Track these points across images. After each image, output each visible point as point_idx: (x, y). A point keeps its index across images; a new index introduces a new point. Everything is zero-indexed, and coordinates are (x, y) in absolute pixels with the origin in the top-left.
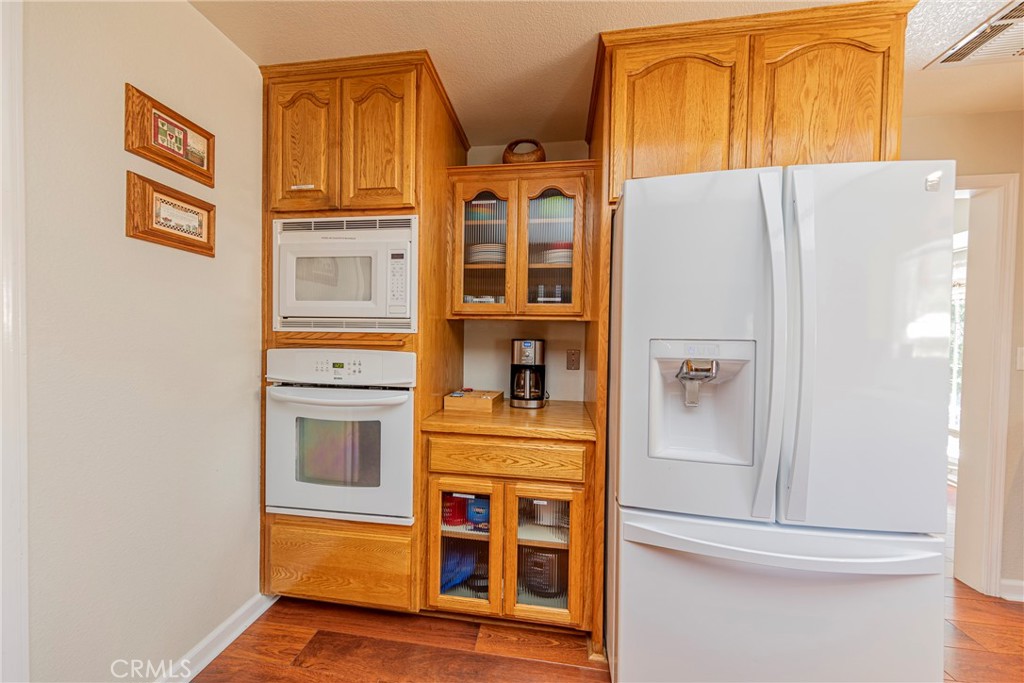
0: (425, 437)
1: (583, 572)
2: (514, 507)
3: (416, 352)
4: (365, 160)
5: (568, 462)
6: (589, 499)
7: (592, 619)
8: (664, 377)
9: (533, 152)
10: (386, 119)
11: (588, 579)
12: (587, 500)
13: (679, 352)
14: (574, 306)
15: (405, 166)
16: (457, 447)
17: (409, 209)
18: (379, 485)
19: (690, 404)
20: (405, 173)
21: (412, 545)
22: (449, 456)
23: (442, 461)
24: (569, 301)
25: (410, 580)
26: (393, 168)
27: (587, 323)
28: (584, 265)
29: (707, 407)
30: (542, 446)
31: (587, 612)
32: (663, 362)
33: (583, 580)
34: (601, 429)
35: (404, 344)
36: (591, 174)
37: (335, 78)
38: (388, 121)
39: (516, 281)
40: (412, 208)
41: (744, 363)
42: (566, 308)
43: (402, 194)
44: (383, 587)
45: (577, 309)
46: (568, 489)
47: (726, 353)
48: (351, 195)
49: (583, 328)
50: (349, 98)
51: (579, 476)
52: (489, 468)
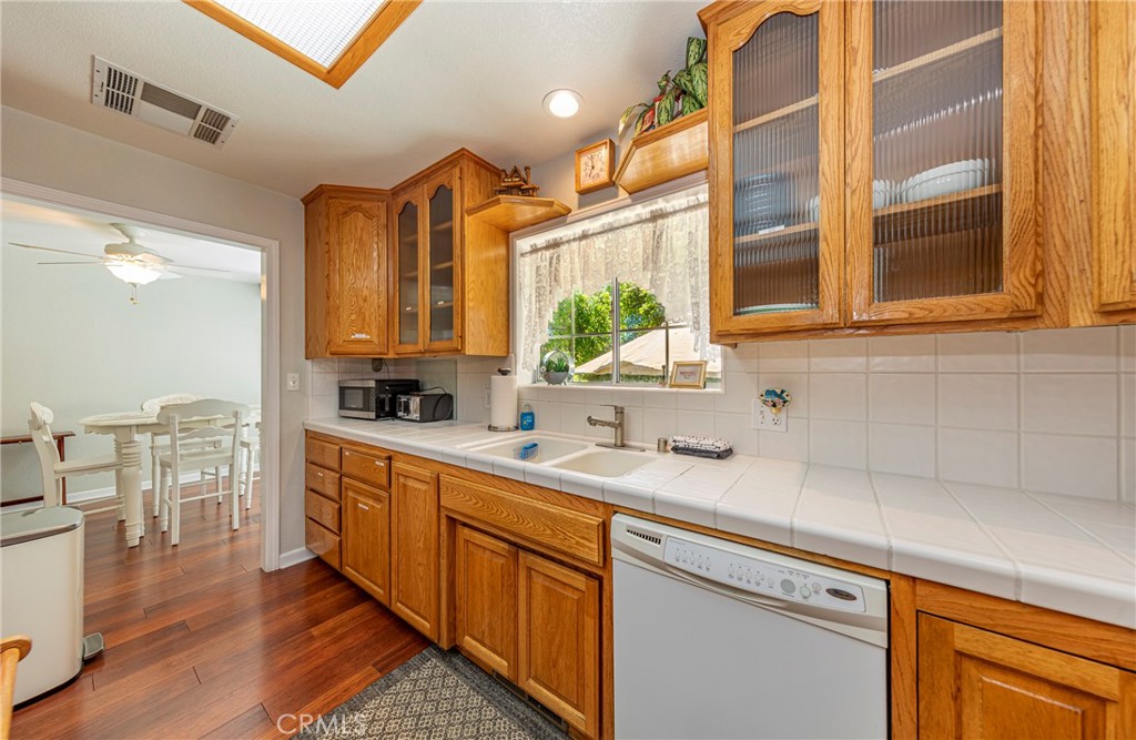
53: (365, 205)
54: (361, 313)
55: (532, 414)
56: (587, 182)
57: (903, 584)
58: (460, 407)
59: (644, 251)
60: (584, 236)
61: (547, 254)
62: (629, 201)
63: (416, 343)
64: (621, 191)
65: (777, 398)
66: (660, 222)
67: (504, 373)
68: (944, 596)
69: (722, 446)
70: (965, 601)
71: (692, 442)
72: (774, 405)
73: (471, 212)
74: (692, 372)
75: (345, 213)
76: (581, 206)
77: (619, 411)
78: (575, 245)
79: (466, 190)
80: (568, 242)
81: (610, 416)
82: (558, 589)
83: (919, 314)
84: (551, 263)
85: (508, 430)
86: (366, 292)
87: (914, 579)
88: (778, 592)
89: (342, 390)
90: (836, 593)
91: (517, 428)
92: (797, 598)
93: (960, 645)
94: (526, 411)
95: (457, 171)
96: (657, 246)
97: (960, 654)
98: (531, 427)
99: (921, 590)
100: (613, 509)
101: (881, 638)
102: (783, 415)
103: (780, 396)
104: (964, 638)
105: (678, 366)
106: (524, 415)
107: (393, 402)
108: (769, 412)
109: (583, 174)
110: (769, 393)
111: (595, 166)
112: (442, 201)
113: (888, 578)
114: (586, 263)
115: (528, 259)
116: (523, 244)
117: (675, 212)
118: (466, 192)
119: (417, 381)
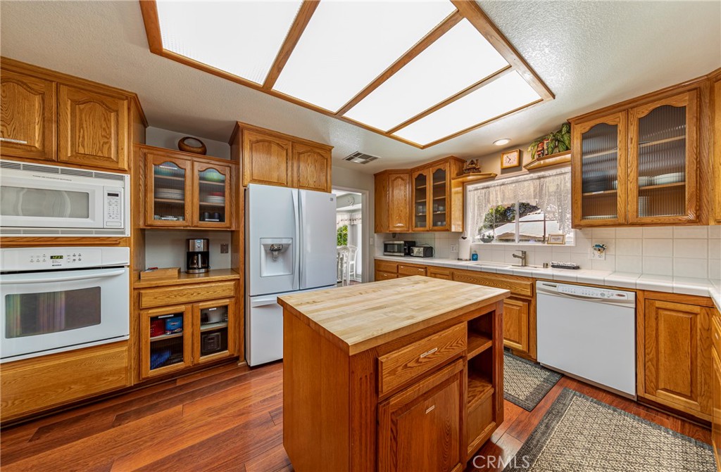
0: (136, 292)
1: (235, 333)
2: (198, 315)
3: (130, 246)
4: (83, 137)
5: (227, 288)
6: (237, 303)
7: (239, 350)
8: (266, 251)
9: (200, 148)
10: (103, 119)
11: (237, 335)
12: (236, 304)
13: (270, 242)
14: (226, 223)
15: (120, 148)
16: (160, 293)
17: (123, 171)
18: (100, 323)
19: (275, 259)
20: (119, 152)
21: (129, 350)
22: (156, 298)
23: (151, 301)
24: (224, 221)
25: (127, 369)
26: (110, 148)
27: (232, 232)
28: (231, 206)
29: (280, 260)
30: (213, 285)
31: (237, 348)
32: (264, 245)
33: (235, 336)
34: (242, 273)
35: (120, 242)
36: (233, 166)
37: (52, 81)
38: (105, 120)
39: (192, 211)
40: (126, 171)
41: (289, 245)
42: (222, 224)
43: (118, 162)
44: (105, 380)
45: (228, 225)
46: (228, 300)
47: (284, 242)
48: (69, 155)
49: (230, 234)
50: (66, 97)
51: (232, 294)
52: (184, 299)
53: (402, 176)
54: (400, 216)
55: (477, 255)
56: (506, 165)
57: (641, 292)
58: (436, 252)
59: (534, 191)
60: (503, 184)
61: (483, 191)
62: (528, 172)
63: (425, 226)
64: (523, 168)
65: (601, 248)
66: (542, 179)
67: (464, 238)
68: (653, 294)
69: (575, 265)
70: (659, 295)
71: (561, 264)
72: (599, 250)
73: (454, 179)
74: (560, 238)
75: (394, 180)
76: (502, 173)
77: (524, 253)
78: (498, 188)
79: (452, 170)
80: (494, 186)
81: (520, 254)
82: (510, 307)
83: (655, 221)
84: (485, 195)
85: (467, 260)
86: (402, 208)
87: (644, 290)
88: (600, 296)
89: (386, 246)
90: (619, 295)
91: (470, 260)
92: (606, 297)
93: (657, 306)
94: (474, 253)
95: (448, 164)
96: (541, 189)
97: (658, 308)
98: (476, 259)
99: (646, 293)
100: (537, 279)
101: (633, 306)
102: (603, 254)
103: (602, 247)
104: (658, 304)
105: (552, 236)
106: (473, 255)
107: (409, 249)
108: (597, 253)
109: (504, 162)
110: (596, 246)
111: (511, 159)
112: (439, 175)
113: (636, 291)
114: (504, 195)
115: (472, 193)
116: (470, 187)
117: (550, 176)
118: (451, 171)
119: (415, 242)
